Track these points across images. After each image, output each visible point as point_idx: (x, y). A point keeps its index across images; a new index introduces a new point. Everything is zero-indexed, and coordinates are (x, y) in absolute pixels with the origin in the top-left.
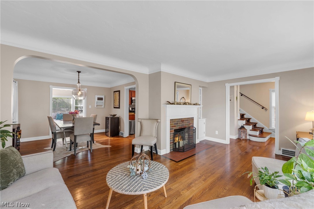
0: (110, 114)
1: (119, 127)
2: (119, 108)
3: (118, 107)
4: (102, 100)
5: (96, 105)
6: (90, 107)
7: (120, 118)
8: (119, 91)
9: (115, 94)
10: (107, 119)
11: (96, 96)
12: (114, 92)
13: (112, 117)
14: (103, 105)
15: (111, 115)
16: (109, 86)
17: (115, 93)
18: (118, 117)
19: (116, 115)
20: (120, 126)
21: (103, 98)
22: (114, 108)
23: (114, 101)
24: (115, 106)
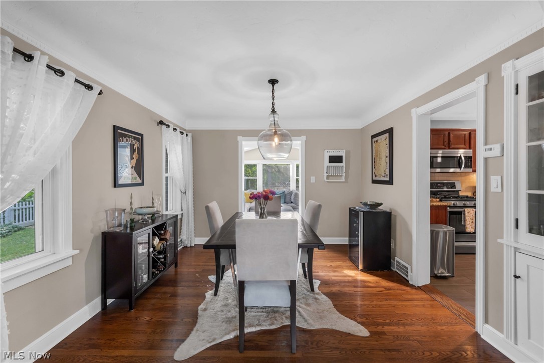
0: (364, 201)
1: (390, 243)
2: (390, 182)
3: (387, 179)
4: (341, 162)
5: (326, 174)
6: (313, 179)
7: (395, 216)
8: (390, 131)
9: (377, 141)
10: (353, 213)
11: (326, 151)
12: (373, 137)
13: (366, 209)
14: (344, 174)
15: (365, 204)
16: (358, 124)
17: (374, 140)
18: (388, 210)
19: (380, 204)
20: (393, 241)
21: (341, 157)
22: (374, 182)
23: (373, 162)
24: (375, 178)
